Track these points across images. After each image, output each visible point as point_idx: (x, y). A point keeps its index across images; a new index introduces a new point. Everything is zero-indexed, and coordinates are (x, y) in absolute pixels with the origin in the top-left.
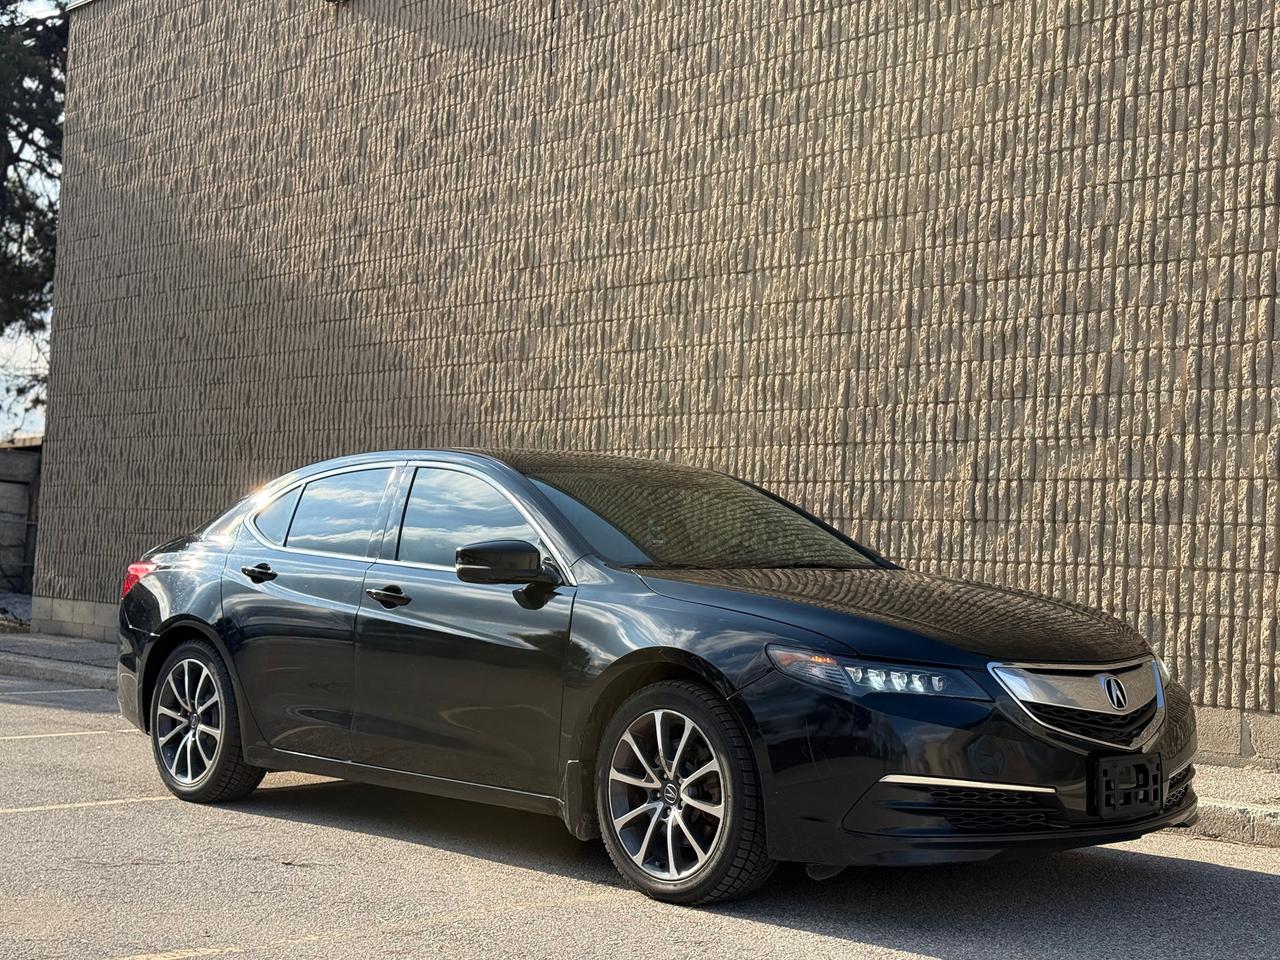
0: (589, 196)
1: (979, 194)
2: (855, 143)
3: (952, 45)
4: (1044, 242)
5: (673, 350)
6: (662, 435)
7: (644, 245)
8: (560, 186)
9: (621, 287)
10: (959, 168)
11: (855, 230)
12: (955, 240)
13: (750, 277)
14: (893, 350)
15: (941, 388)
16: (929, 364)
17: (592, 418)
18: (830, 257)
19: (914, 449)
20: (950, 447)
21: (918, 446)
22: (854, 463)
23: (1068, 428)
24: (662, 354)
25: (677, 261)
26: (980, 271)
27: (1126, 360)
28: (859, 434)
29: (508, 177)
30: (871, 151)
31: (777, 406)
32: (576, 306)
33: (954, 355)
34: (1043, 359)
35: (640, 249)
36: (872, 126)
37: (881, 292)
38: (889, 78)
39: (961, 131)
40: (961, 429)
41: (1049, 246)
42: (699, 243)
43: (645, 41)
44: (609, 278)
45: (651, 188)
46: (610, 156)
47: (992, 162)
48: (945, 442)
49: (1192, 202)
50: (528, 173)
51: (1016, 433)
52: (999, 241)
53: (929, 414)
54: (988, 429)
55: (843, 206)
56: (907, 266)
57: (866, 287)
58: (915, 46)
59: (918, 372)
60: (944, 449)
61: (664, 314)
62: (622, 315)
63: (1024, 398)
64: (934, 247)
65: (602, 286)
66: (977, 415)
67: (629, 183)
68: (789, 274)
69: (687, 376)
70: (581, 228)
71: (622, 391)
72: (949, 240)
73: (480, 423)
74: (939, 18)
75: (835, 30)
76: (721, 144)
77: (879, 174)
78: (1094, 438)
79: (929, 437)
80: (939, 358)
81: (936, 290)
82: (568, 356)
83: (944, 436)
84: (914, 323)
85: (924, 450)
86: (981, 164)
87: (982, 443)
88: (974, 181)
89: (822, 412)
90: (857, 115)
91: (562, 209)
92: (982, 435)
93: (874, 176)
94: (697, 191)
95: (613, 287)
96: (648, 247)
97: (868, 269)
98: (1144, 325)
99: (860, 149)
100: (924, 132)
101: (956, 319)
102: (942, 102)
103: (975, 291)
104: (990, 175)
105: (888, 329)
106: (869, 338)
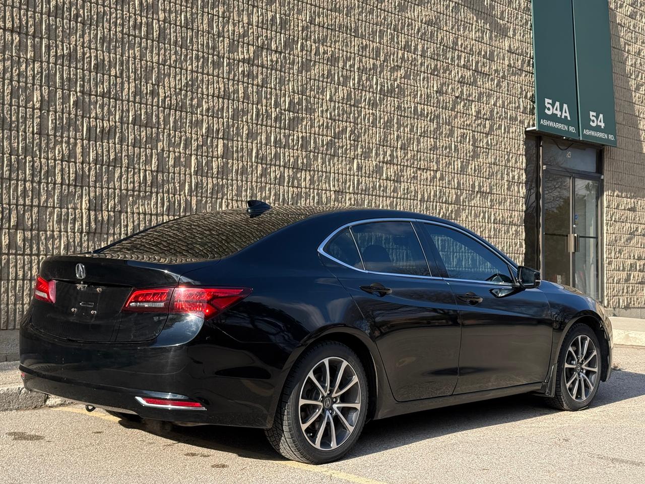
1: (83, 42)
4: (122, 83)
10: (70, 21)
12: (70, 64)
14: (29, 122)
15: (66, 152)
16: (55, 136)
19: (47, 187)
20: (72, 189)
21: (51, 186)
23: (140, 186)
26: (87, 87)
27: (165, 156)
33: (72, 134)
34: (124, 147)
37: (19, 82)
40: (79, 179)
41: (126, 85)
47: (91, 25)
48: (69, 185)
49: (192, 85)
51: (111, 185)
53: (58, 167)
54: (96, 181)
56: (39, 70)
59: (48, 140)
60: (68, 190)
63: (115, 167)
64: (56, 64)
66: (89, 172)
72: (66, 63)
78: (151, 193)
79: (59, 180)
80: (62, 134)
81: (59, 92)
83: (69, 181)
84: (45, 108)
85: (54, 188)
86: (84, 24)
87: (92, 189)
88: (80, 32)
92: (92, 184)
98: (173, 140)
101: (73, 112)
103: (83, 99)
104: (90, 33)
105: (26, 107)
106: (11, 110)
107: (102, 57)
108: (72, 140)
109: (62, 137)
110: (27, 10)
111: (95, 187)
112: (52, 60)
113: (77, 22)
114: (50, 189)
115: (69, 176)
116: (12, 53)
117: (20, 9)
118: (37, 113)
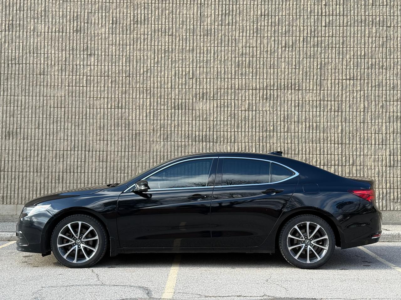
0: (225, 57)
1: (386, 78)
2: (341, 57)
3: (375, 35)
5: (268, 112)
6: (265, 139)
7: (252, 76)
8: (209, 52)
9: (242, 89)
10: (379, 69)
11: (342, 83)
12: (379, 89)
13: (300, 92)
14: (358, 118)
15: (377, 129)
16: (371, 123)
17: (231, 132)
18: (333, 89)
19: (368, 146)
20: (380, 146)
21: (369, 146)
22: (346, 150)
24: (263, 113)
25: (269, 83)
26: (388, 99)
28: (348, 141)
29: (181, 45)
30: (347, 61)
31: (315, 131)
32: (221, 94)
33: (380, 121)
35: (250, 78)
36: (346, 53)
37: (353, 101)
38: (352, 40)
39: (379, 59)
40: (384, 141)
42: (277, 79)
43: (248, 10)
44: (237, 86)
45: (255, 59)
46: (234, 45)
47: (390, 69)
48: (379, 145)
50: (191, 45)
52: (394, 91)
53: (373, 137)
54: (393, 142)
55: (337, 75)
56: (363, 94)
57: (348, 99)
58: (361, 32)
59: (368, 125)
60: (379, 147)
61: (263, 100)
62: (244, 98)
64: (371, 90)
65: (233, 88)
66: (390, 137)
67: (244, 56)
68: (317, 93)
69: (275, 120)
70: (221, 68)
71: (245, 124)
72: (377, 89)
73: (171, 131)
74: (369, 27)
75: (331, 22)
76: (285, 49)
77: (350, 67)
79: (373, 143)
81: (373, 103)
82: (217, 110)
83: (379, 143)
84: (366, 111)
86: (386, 69)
87: (392, 146)
88: (384, 73)
89: (332, 135)
90: (341, 49)
91: (210, 60)
92: (391, 143)
93: (348, 67)
94: (276, 63)
95: (238, 89)
96: (254, 78)
97: (348, 94)
99: (343, 59)
100: (366, 57)
101: (381, 110)
102: (372, 50)
103: (386, 104)
104: (390, 73)
105: (357, 112)
106: (349, 114)
107: (396, 83)
108: (380, 124)
109: (375, 123)
110: (357, 69)
111: (393, 145)
112: (370, 89)
113: (382, 69)
114: (369, 147)
115: (379, 140)
116: (350, 89)
117: (354, 69)
118: (362, 114)
